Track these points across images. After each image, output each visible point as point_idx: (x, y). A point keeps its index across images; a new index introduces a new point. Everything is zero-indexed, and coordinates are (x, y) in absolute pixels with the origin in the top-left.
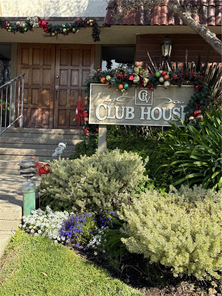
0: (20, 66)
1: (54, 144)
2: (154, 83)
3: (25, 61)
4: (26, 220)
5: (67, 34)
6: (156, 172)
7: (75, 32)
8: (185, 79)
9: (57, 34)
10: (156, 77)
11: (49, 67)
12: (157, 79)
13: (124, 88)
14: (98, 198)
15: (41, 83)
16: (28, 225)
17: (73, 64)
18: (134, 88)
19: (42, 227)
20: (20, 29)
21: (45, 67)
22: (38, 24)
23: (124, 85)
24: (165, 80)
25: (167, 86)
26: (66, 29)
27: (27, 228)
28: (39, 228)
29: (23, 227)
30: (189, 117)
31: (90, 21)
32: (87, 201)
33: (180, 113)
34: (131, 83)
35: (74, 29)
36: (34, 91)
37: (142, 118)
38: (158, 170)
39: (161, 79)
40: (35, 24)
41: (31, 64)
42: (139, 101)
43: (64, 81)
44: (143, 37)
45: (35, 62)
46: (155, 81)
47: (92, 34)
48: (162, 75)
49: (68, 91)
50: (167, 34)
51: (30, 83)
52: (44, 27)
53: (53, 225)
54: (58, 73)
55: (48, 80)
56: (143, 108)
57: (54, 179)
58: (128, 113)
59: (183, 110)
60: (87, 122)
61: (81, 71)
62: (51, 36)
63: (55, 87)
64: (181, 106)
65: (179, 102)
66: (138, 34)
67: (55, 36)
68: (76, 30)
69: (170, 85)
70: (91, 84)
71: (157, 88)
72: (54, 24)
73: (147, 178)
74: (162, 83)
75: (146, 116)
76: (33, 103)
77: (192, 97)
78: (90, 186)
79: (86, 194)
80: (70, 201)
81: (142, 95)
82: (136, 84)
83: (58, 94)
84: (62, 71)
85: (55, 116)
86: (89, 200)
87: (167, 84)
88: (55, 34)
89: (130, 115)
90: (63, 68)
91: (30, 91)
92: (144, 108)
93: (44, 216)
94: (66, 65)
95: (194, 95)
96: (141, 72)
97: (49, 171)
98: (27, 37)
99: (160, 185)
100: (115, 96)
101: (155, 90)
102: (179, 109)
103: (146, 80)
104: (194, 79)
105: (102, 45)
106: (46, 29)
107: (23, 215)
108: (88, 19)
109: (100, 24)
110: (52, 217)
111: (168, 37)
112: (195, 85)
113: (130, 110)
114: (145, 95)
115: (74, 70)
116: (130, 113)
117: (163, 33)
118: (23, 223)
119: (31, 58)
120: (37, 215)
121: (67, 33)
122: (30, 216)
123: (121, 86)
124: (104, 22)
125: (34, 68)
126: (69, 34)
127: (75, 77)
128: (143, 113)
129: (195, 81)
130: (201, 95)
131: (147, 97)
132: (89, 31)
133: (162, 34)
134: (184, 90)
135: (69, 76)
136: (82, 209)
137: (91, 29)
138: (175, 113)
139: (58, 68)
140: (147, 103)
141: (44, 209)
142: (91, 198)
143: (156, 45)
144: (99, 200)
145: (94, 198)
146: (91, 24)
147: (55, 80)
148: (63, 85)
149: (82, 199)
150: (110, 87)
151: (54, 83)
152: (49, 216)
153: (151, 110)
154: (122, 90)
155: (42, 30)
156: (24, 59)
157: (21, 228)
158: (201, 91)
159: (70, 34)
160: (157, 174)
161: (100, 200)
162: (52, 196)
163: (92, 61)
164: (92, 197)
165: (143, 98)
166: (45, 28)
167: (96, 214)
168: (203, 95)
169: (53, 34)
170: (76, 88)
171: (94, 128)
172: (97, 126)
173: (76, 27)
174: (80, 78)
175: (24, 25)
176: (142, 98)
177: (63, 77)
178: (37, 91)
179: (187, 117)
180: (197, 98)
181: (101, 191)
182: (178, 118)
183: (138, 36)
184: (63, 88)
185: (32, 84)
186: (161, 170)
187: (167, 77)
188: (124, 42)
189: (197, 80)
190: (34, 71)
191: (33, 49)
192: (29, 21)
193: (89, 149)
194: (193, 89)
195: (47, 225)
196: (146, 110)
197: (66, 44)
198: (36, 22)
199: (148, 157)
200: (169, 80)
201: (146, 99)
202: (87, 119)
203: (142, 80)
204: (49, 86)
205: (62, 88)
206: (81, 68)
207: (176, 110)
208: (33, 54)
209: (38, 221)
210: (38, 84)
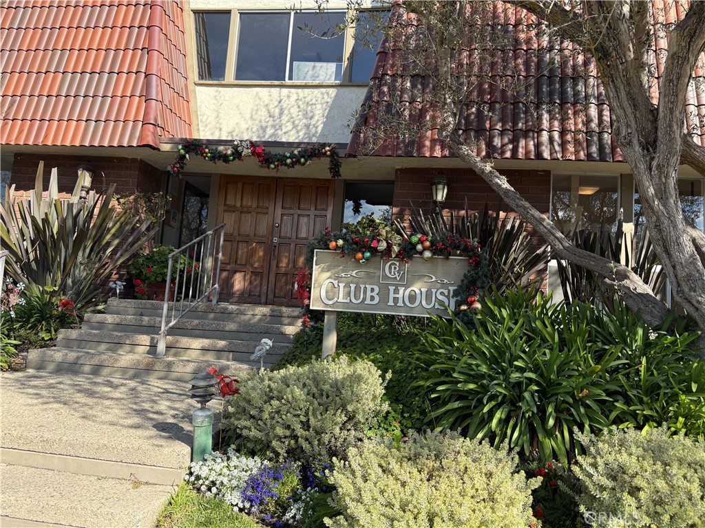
0: (222, 208)
1: (261, 333)
2: (408, 252)
3: (230, 202)
4: (196, 469)
5: (293, 167)
6: (406, 392)
7: (304, 164)
8: (454, 248)
9: (278, 166)
10: (411, 243)
11: (265, 211)
12: (414, 246)
13: (363, 258)
14: (307, 440)
15: (252, 234)
16: (198, 478)
17: (302, 206)
18: (378, 258)
19: (218, 482)
20: (225, 158)
21: (259, 210)
22: (250, 151)
23: (363, 254)
24: (425, 249)
25: (428, 258)
26: (292, 159)
27: (196, 482)
28: (214, 483)
29: (191, 480)
30: (460, 305)
31: (328, 148)
32: (289, 442)
33: (448, 297)
34: (374, 251)
35: (302, 160)
36: (240, 245)
37: (391, 303)
38: (408, 389)
39: (419, 247)
40: (246, 152)
41: (238, 205)
42: (385, 277)
43: (287, 232)
44: (404, 172)
45: (244, 203)
46: (411, 249)
47: (329, 167)
48: (421, 242)
49: (293, 246)
50: (441, 169)
51: (236, 234)
52: (259, 155)
53: (233, 481)
54: (278, 220)
55: (263, 229)
56: (392, 288)
57: (242, 404)
58: (369, 294)
59: (451, 293)
60: (308, 306)
61: (312, 217)
62: (269, 167)
63: (272, 240)
64: (450, 288)
65: (446, 281)
66: (397, 167)
67: (275, 168)
68: (306, 161)
69: (432, 256)
70: (315, 250)
71: (413, 259)
72: (274, 151)
73: (386, 407)
74: (421, 253)
75: (396, 300)
76: (238, 262)
77: (465, 276)
78: (295, 419)
79: (288, 433)
80: (265, 442)
81: (390, 269)
82: (382, 252)
83: (277, 250)
84: (285, 217)
85: (270, 283)
86: (292, 442)
87: (428, 254)
88: (275, 166)
89: (372, 298)
90: (286, 212)
91: (235, 244)
92: (394, 287)
93: (223, 464)
94: (291, 208)
95: (468, 271)
96: (389, 236)
97: (236, 391)
98: (235, 168)
99: (410, 415)
100: (351, 269)
101: (410, 262)
102: (446, 292)
103: (396, 249)
104: (468, 249)
105: (345, 181)
106: (261, 159)
107: (192, 461)
108: (324, 145)
109: (342, 153)
110: (235, 466)
111: (443, 173)
112: (470, 257)
113: (372, 290)
114: (395, 268)
115: (303, 216)
116: (372, 294)
117: (435, 167)
118: (191, 474)
119: (239, 196)
120: (213, 463)
121: (293, 164)
122: (201, 463)
123: (360, 255)
124: (347, 151)
125: (243, 211)
126: (295, 166)
127: (304, 225)
128: (392, 296)
129: (470, 252)
130: (477, 274)
131: (399, 272)
132: (326, 161)
133: (433, 169)
134: (454, 263)
135: (295, 224)
136: (281, 457)
137: (329, 159)
138: (440, 297)
139: (279, 211)
140: (398, 281)
141: (225, 453)
142: (295, 437)
143: (424, 184)
144: (307, 442)
145: (300, 439)
146: (329, 153)
147: (273, 230)
148: (285, 238)
149: (283, 440)
150: (343, 256)
151: (272, 234)
152: (230, 465)
153: (405, 291)
154: (361, 261)
155: (256, 160)
156: (228, 197)
157: (188, 482)
158: (479, 267)
159: (297, 167)
160: (408, 396)
161: (310, 443)
162: (238, 431)
163: (329, 204)
164: (298, 437)
165: (393, 274)
166: (261, 157)
167: (303, 463)
168: (480, 274)
169: (272, 166)
170: (304, 242)
171: (318, 316)
172: (323, 313)
173: (306, 157)
174: (312, 228)
175: (229, 152)
176: (390, 273)
177: (285, 225)
178: (245, 245)
179: (458, 304)
180: (472, 277)
181: (311, 429)
182: (444, 306)
183: (397, 170)
184: (285, 242)
185: (239, 235)
186: (413, 390)
187: (428, 244)
188: (378, 178)
189: (473, 250)
190: (243, 215)
191: (243, 183)
192: (237, 146)
193: (314, 342)
194: (467, 263)
195: (225, 481)
196: (396, 291)
197: (292, 178)
198: (248, 148)
199: (390, 371)
200: (431, 249)
201: (397, 275)
202: (308, 301)
203: (389, 247)
204: (264, 239)
205: (283, 241)
206: (312, 212)
207: (442, 293)
208: (242, 191)
209: (212, 472)
210: (248, 236)
